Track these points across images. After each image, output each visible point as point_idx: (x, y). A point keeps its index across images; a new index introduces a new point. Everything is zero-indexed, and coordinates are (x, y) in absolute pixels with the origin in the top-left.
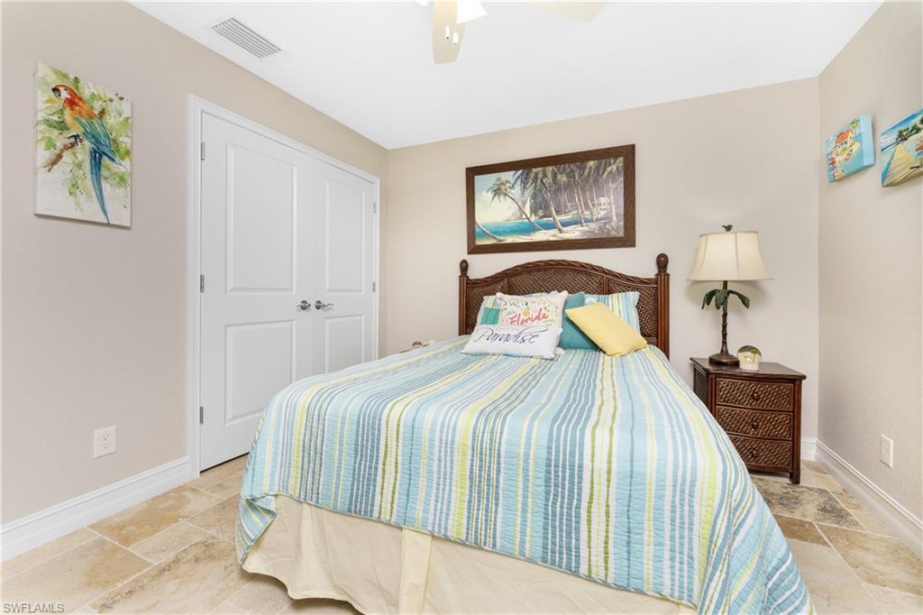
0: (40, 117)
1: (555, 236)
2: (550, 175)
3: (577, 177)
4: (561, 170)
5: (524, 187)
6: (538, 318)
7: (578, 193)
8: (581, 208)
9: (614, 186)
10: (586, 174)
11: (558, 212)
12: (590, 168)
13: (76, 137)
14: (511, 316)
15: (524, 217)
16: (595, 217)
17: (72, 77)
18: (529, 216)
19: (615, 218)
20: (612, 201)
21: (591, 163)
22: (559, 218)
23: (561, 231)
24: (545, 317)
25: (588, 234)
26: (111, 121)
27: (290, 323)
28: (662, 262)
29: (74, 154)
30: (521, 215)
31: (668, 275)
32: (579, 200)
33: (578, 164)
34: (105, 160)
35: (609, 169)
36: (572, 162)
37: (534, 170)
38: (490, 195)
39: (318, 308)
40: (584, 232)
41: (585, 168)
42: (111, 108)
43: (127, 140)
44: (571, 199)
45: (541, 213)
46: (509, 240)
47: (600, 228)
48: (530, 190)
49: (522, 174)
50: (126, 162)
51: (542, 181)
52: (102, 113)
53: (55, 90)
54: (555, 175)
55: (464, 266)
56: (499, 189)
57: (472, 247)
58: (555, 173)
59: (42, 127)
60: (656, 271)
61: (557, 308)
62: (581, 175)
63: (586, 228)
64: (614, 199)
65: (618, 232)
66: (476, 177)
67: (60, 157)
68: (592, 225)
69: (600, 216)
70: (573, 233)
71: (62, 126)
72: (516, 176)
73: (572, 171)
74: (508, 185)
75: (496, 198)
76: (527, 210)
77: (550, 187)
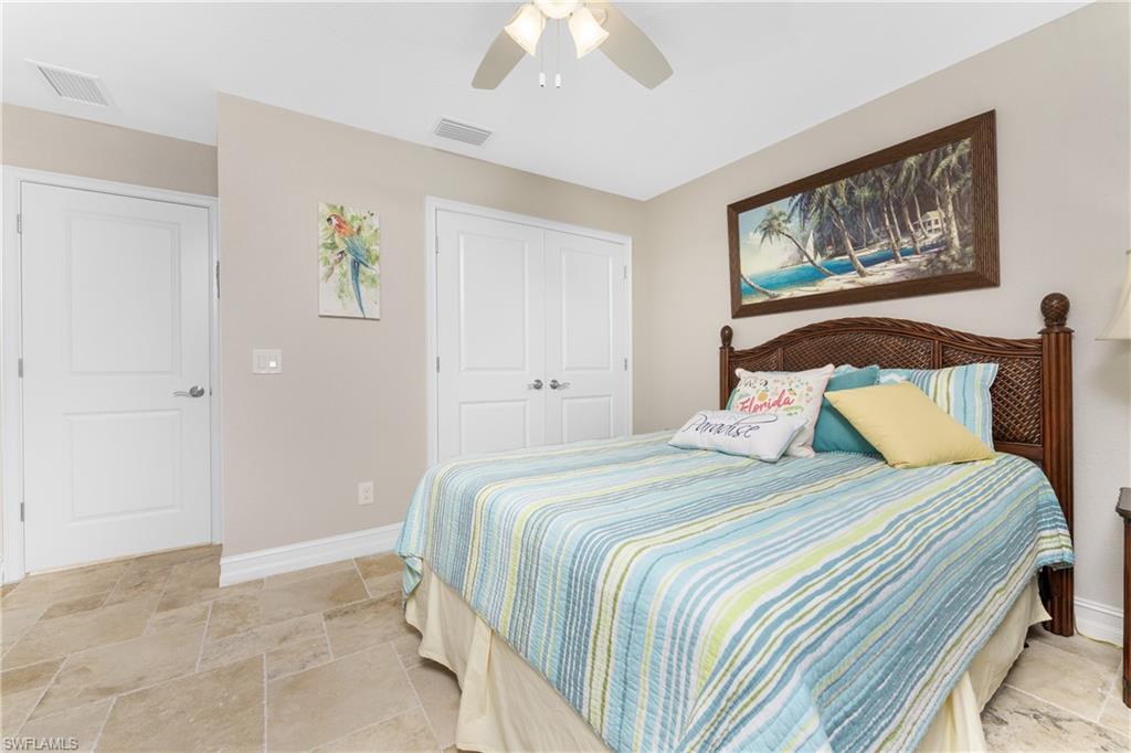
0: (321, 241)
1: (853, 282)
2: (842, 193)
3: (887, 187)
4: (861, 181)
5: (805, 217)
6: (777, 403)
7: (889, 212)
8: (895, 235)
9: (954, 190)
10: (902, 179)
11: (857, 246)
12: (909, 170)
13: (342, 253)
14: (742, 400)
15: (805, 259)
16: (919, 246)
17: (339, 207)
18: (812, 258)
19: (956, 242)
20: (951, 214)
21: (912, 161)
22: (857, 255)
23: (862, 274)
24: (787, 402)
25: (907, 274)
26: (365, 234)
27: (522, 403)
28: (1055, 310)
29: (341, 266)
30: (802, 258)
31: (1069, 332)
32: (892, 222)
33: (889, 166)
34: (362, 267)
35: (943, 163)
36: (877, 167)
37: (819, 190)
38: (759, 235)
39: (554, 387)
40: (901, 272)
41: (900, 170)
42: (365, 224)
43: (377, 248)
44: (878, 222)
45: (830, 250)
46: (786, 294)
47: (930, 261)
48: (814, 219)
49: (801, 199)
50: (376, 266)
51: (831, 204)
52: (359, 230)
53: (329, 220)
54: (850, 191)
55: (727, 335)
56: (770, 226)
57: (737, 309)
58: (852, 188)
59: (322, 250)
60: (1042, 326)
61: (810, 389)
62: (892, 184)
63: (903, 265)
64: (955, 209)
65: (965, 265)
66: (741, 215)
67: (332, 269)
68: (915, 259)
69: (928, 242)
70: (883, 274)
71: (333, 246)
72: (793, 203)
73: (879, 180)
74: (782, 218)
75: (767, 238)
76: (810, 249)
77: (843, 210)
